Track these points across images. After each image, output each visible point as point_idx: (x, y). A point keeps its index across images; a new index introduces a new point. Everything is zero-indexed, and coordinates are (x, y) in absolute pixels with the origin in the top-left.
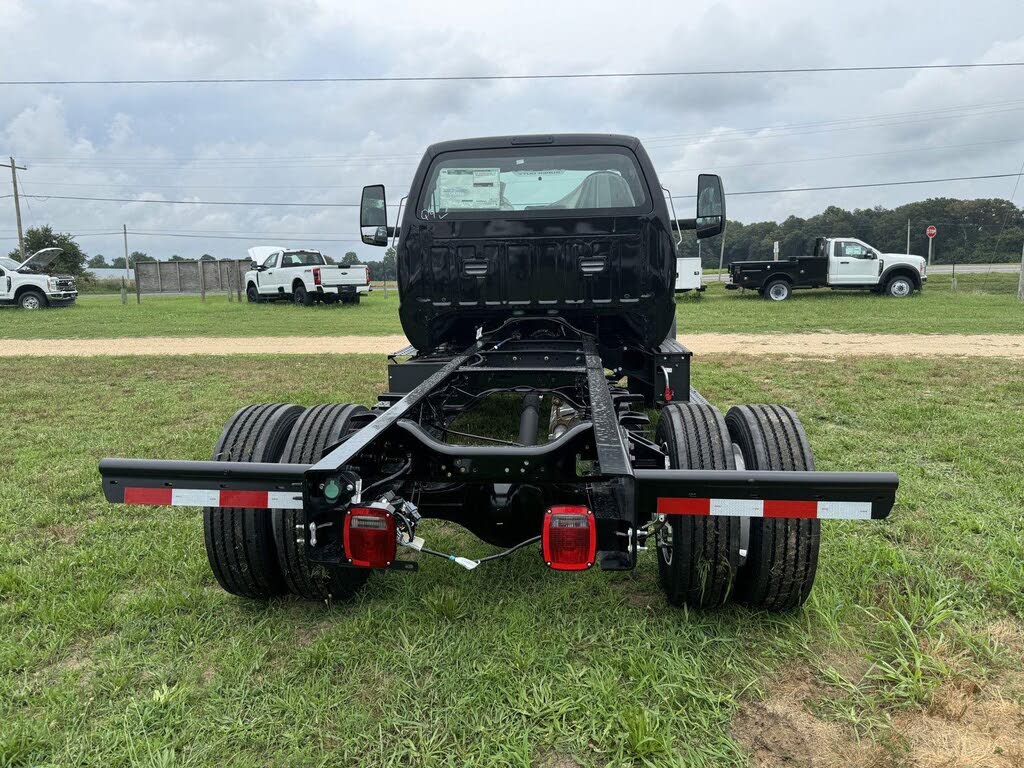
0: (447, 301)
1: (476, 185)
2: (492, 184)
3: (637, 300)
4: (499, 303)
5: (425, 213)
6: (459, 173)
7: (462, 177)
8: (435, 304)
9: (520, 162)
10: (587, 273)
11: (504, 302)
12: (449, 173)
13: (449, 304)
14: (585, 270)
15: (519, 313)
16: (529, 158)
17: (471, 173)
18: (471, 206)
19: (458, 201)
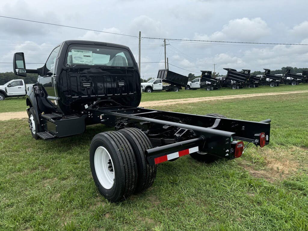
0: (77, 96)
1: (84, 56)
2: (90, 56)
3: (133, 93)
4: (95, 96)
5: (67, 64)
6: (78, 51)
7: (79, 53)
8: (73, 97)
9: (98, 50)
10: (120, 86)
11: (97, 96)
12: (75, 51)
13: (78, 97)
14: (119, 85)
15: (100, 99)
16: (100, 49)
17: (83, 52)
18: (84, 63)
19: (79, 61)
